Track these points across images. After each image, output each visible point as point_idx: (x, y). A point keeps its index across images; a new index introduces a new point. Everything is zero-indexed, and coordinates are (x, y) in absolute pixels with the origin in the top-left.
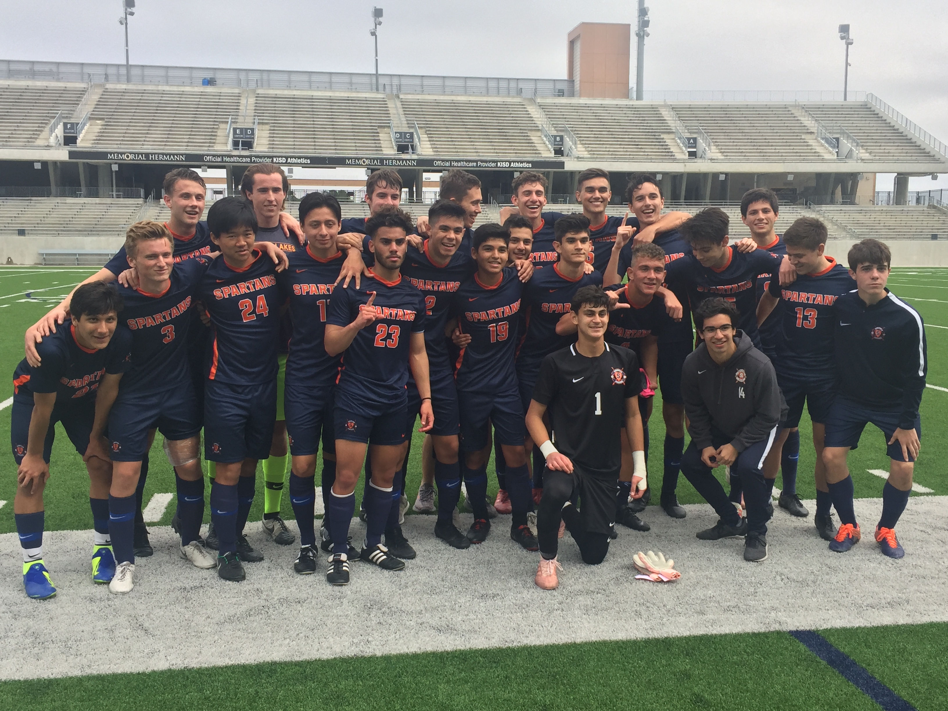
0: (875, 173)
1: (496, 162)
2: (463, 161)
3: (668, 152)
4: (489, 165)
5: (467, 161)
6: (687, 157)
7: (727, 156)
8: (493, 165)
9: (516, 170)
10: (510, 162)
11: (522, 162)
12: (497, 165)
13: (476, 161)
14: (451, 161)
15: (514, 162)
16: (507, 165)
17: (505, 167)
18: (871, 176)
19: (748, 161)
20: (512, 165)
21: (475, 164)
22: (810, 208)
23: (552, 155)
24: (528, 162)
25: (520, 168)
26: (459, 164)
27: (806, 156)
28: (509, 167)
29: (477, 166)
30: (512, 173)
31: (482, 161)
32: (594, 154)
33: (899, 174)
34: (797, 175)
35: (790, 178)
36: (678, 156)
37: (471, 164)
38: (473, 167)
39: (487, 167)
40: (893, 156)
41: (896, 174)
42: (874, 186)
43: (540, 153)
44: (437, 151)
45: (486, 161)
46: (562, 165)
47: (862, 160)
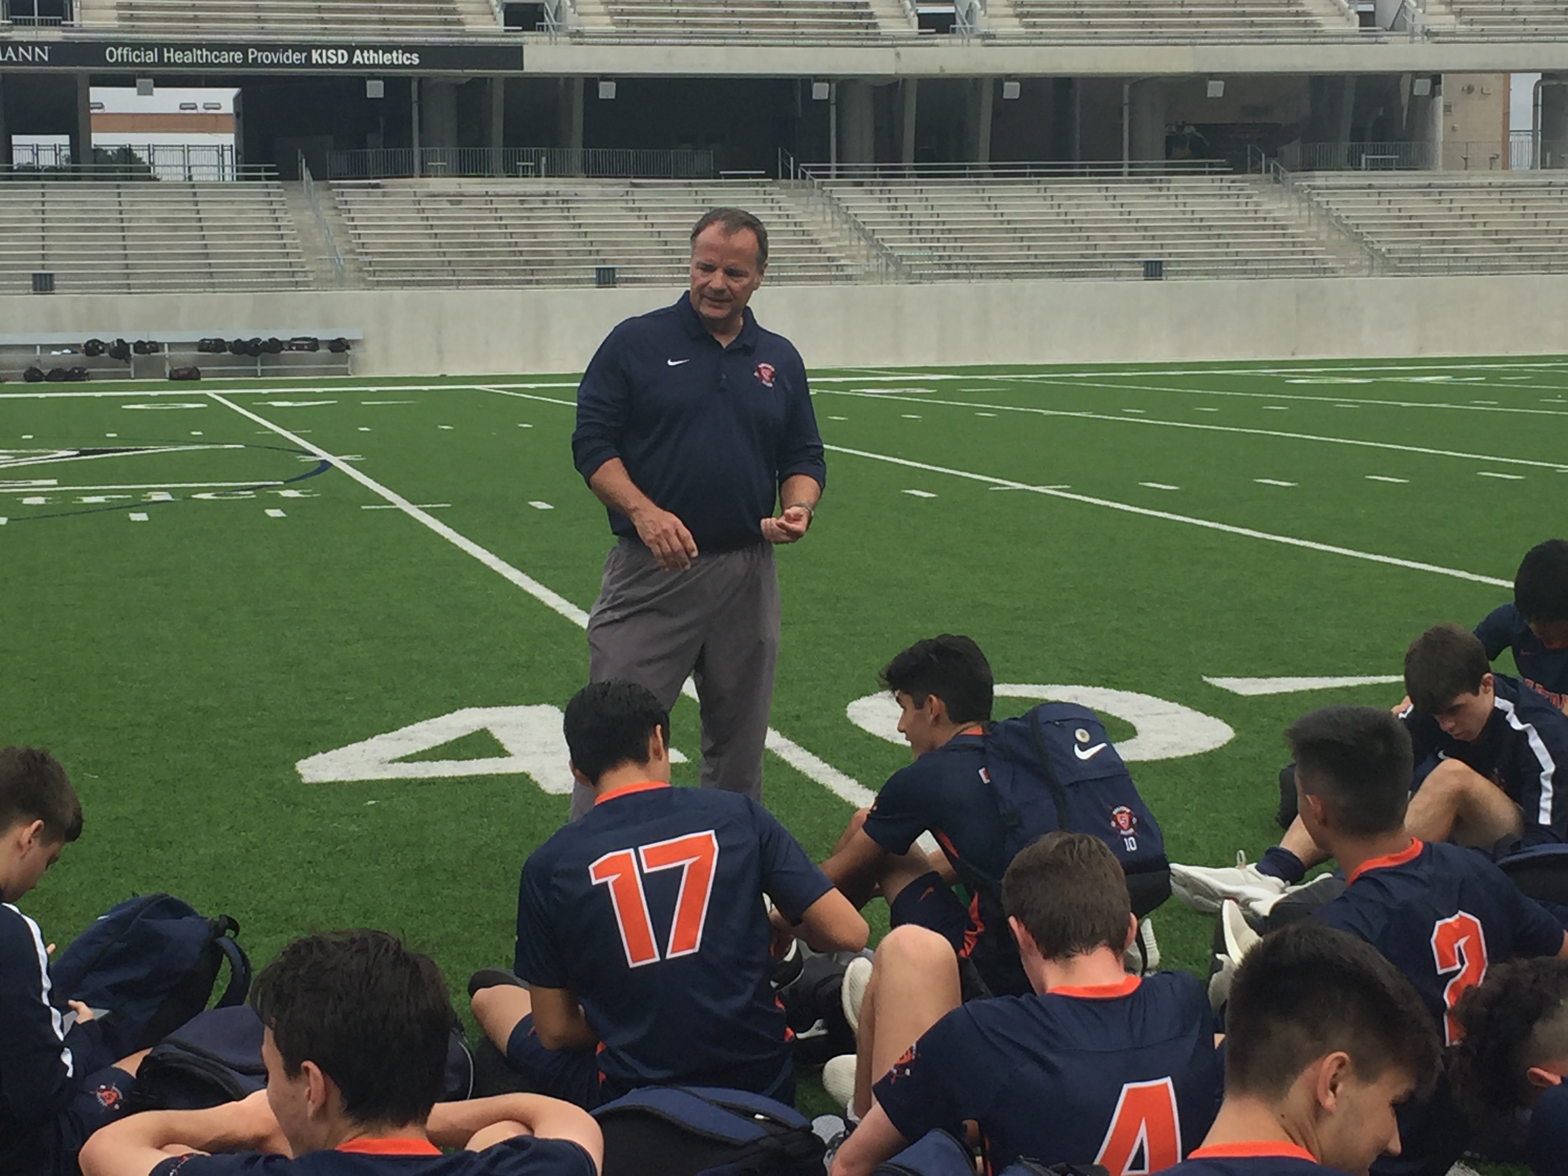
0: (1507, 73)
1: (305, 48)
2: (200, 46)
3: (861, 16)
4: (283, 58)
5: (212, 47)
6: (915, 29)
7: (1034, 25)
8: (297, 57)
9: (374, 72)
10: (351, 50)
11: (388, 49)
12: (309, 57)
13: (243, 48)
14: (161, 46)
15: (363, 47)
16: (342, 57)
17: (337, 65)
18: (1494, 82)
19: (1097, 40)
20: (358, 58)
21: (238, 56)
22: (1277, 181)
23: (501, 27)
24: (408, 49)
25: (384, 66)
26: (189, 58)
27: (1269, 25)
28: (349, 64)
29: (245, 63)
30: (361, 81)
31: (261, 47)
32: (628, 23)
33: (1547, 75)
34: (1232, 80)
35: (1216, 90)
36: (889, 27)
37: (226, 57)
38: (234, 64)
39: (278, 65)
40: (1525, 22)
41: (1539, 76)
42: (1506, 115)
43: (459, 22)
44: (132, 18)
45: (273, 47)
46: (515, 54)
47: (1428, 34)
